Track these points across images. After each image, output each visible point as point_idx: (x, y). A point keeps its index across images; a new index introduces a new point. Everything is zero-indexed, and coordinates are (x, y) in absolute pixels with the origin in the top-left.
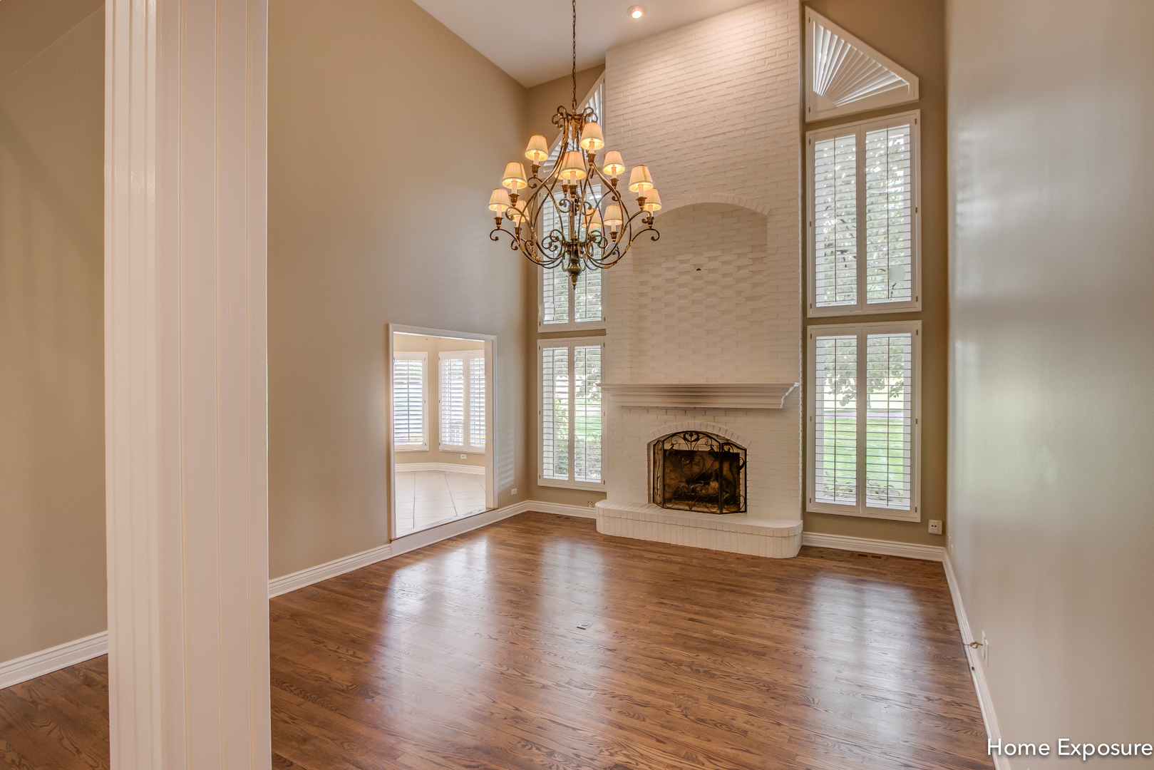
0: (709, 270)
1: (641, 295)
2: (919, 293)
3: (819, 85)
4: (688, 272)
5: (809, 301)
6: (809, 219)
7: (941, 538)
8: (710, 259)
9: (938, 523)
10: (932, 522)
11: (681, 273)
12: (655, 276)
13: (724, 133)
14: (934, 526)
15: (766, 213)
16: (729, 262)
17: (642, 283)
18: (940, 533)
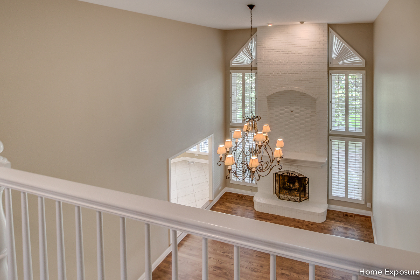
0: (296, 112)
1: (271, 118)
2: (365, 130)
3: (334, 55)
4: (288, 112)
5: (330, 128)
6: (330, 100)
7: (371, 209)
8: (296, 109)
9: (370, 204)
10: (368, 204)
11: (286, 112)
12: (276, 112)
13: (301, 67)
14: (368, 205)
15: (316, 98)
16: (303, 111)
17: (271, 113)
18: (370, 207)
